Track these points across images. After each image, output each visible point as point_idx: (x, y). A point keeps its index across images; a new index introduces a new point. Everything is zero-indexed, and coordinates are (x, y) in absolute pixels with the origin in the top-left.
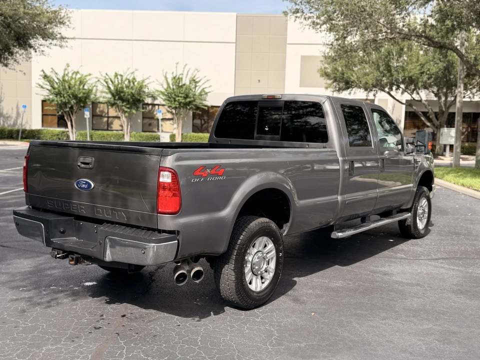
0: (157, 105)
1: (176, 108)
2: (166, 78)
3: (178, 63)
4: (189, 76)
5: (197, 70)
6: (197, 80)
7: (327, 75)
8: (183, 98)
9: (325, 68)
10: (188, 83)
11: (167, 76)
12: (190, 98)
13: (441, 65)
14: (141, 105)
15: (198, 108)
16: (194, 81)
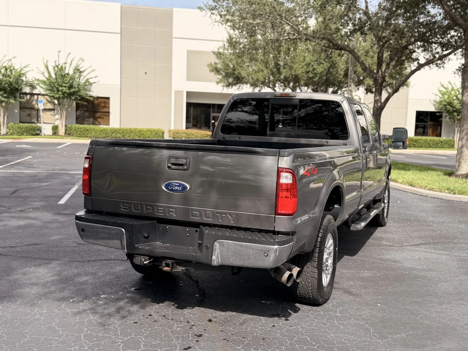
0: (36, 94)
1: (58, 99)
2: (47, 67)
3: (60, 52)
4: (73, 66)
5: (82, 59)
6: (81, 70)
7: (217, 71)
8: (67, 88)
9: (216, 63)
10: (71, 73)
11: (49, 65)
12: (75, 88)
13: (326, 65)
14: (18, 95)
15: (82, 99)
16: (77, 70)
